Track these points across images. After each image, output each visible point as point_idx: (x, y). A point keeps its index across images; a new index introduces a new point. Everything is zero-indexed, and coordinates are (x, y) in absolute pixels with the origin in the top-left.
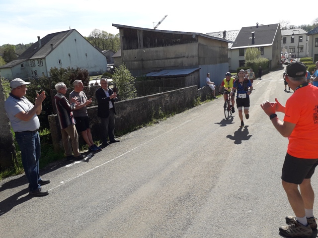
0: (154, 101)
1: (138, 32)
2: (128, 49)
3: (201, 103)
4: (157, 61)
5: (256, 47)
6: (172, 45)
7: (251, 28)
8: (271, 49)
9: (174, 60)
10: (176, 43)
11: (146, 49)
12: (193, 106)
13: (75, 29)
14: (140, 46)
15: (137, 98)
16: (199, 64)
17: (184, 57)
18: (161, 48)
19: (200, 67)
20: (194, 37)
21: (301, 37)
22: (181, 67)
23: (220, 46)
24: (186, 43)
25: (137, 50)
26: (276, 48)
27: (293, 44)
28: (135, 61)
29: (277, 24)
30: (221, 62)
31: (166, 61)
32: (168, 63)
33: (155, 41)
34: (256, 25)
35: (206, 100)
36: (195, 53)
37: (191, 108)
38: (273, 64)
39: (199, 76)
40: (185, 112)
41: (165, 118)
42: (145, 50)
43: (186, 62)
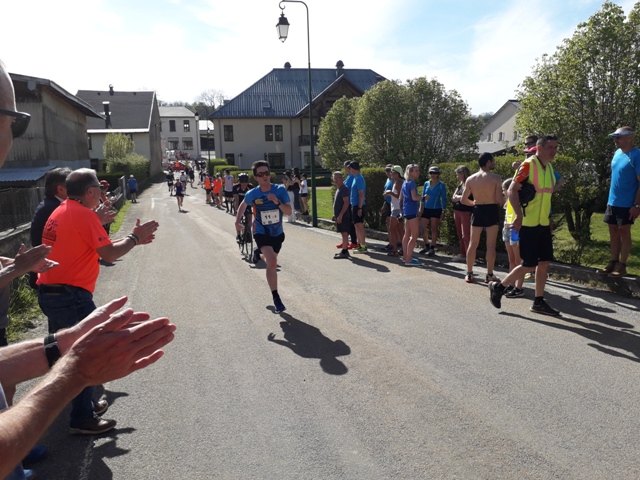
8: (146, 140)
16: (48, 157)
21: (186, 122)
26: (154, 136)
27: (173, 134)
29: (151, 93)
34: (108, 90)
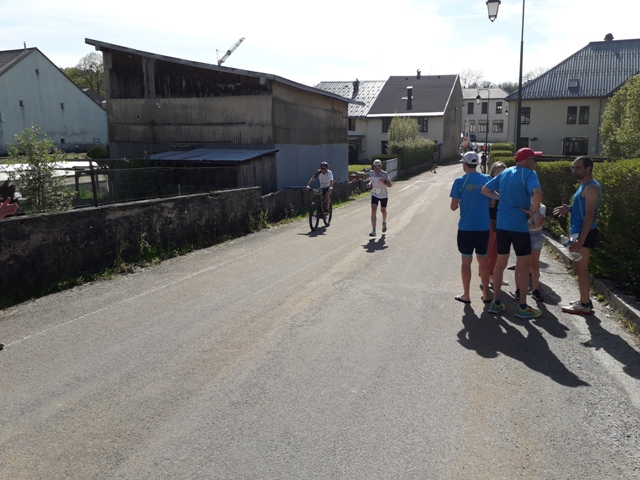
0: (126, 217)
1: (144, 62)
2: (121, 97)
3: (268, 226)
4: (185, 128)
5: (411, 117)
6: (217, 95)
7: (407, 78)
8: (442, 122)
9: (222, 128)
10: (227, 92)
11: (162, 100)
12: (246, 231)
13: (36, 49)
14: (149, 92)
15: (71, 210)
16: (275, 141)
17: (243, 123)
18: (194, 101)
19: (277, 147)
20: (262, 82)
21: (499, 104)
22: (237, 145)
23: (329, 107)
24: (248, 94)
25: (141, 102)
26: (451, 120)
27: (484, 117)
28: (136, 124)
29: (455, 76)
30: (330, 142)
31: (205, 128)
32: (209, 133)
33: (181, 85)
34: (416, 74)
35: (283, 217)
36: (267, 117)
37: (239, 236)
38: (445, 152)
39: (274, 168)
40: (221, 245)
41: (157, 259)
42: (160, 103)
43: (247, 133)
